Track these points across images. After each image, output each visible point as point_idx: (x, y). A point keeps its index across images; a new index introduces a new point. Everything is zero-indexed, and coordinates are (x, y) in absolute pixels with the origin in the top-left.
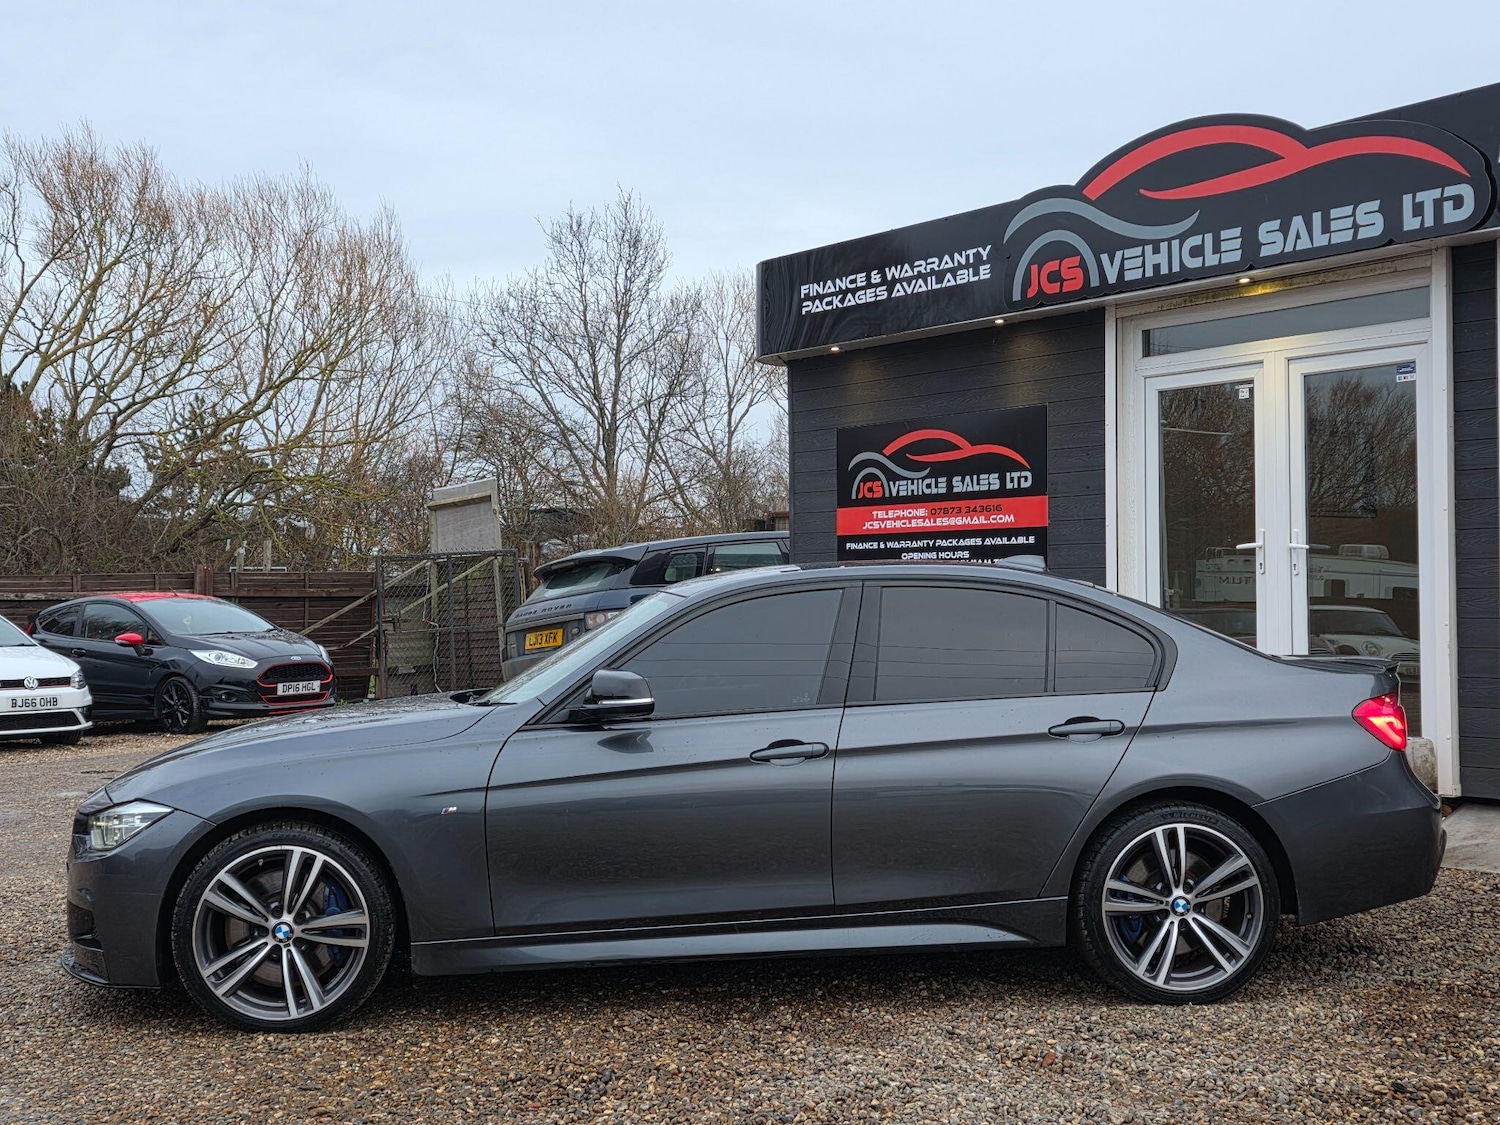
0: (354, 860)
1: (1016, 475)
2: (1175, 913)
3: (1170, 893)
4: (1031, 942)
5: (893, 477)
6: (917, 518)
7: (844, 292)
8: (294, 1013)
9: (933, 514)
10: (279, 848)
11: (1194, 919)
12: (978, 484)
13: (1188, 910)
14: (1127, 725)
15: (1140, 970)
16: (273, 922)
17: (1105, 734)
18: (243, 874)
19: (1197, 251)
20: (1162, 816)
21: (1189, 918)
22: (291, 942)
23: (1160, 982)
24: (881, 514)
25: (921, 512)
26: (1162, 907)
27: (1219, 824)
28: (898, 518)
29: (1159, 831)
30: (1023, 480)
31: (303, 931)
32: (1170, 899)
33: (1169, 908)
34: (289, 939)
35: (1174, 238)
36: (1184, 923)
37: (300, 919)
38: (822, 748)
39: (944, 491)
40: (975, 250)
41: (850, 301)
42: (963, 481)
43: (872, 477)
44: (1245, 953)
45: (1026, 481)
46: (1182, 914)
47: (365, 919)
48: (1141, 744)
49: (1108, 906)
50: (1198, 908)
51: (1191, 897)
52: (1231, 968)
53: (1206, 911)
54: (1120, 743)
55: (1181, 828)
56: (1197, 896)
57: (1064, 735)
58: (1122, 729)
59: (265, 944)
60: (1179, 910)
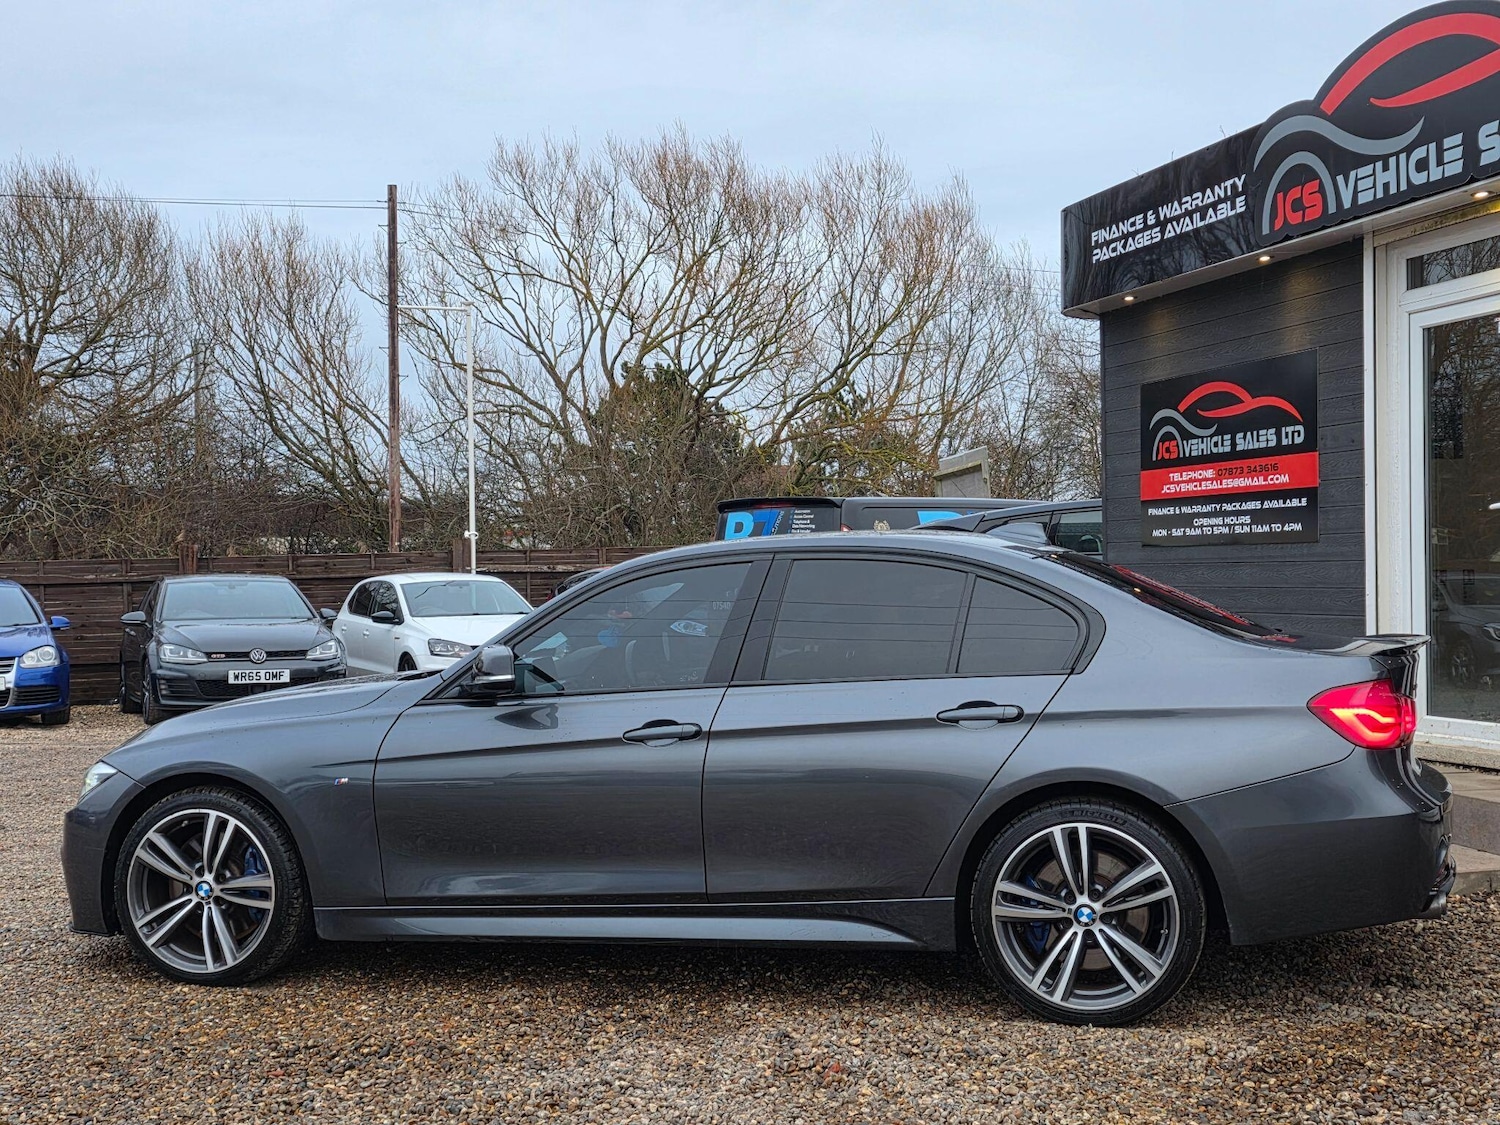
0: (261, 825)
1: (1290, 429)
2: (1079, 922)
3: (1074, 901)
4: (919, 944)
5: (1187, 436)
6: (1206, 479)
7: (1125, 237)
8: (211, 967)
9: (1219, 477)
10: (197, 811)
11: (1101, 931)
12: (1258, 441)
13: (1094, 920)
14: (1026, 711)
15: (1034, 984)
16: (197, 880)
17: (1002, 720)
18: (170, 832)
19: (1422, 166)
20: (1061, 813)
21: (1096, 928)
22: (211, 900)
23: (1057, 998)
24: (1176, 476)
25: (1210, 473)
26: (1065, 915)
27: (1127, 825)
28: (1191, 481)
29: (1057, 831)
30: (1296, 434)
31: (222, 890)
32: (1074, 907)
33: (1072, 917)
34: (209, 897)
35: (1401, 151)
36: (1088, 934)
37: (220, 878)
38: (694, 729)
39: (1228, 449)
40: (1231, 181)
41: (1132, 246)
42: (1245, 438)
43: (1169, 437)
44: (1157, 973)
45: (1299, 435)
46: (1086, 924)
47: (270, 883)
48: (1041, 732)
49: (999, 910)
50: (1105, 918)
51: (1097, 906)
52: (1140, 990)
53: (1114, 922)
54: (1016, 731)
55: (1082, 828)
56: (1104, 905)
57: (956, 721)
58: (1020, 716)
59: (190, 901)
60: (1084, 919)
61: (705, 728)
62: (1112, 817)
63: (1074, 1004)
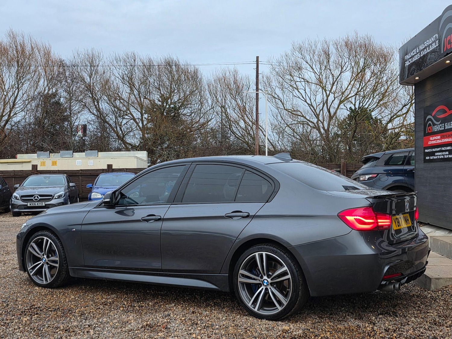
0: (56, 242)
2: (264, 285)
3: (263, 278)
4: (220, 289)
5: (434, 124)
6: (438, 139)
7: (412, 57)
8: (45, 283)
9: (441, 138)
10: (42, 237)
11: (270, 288)
12: (450, 126)
13: (268, 285)
14: (250, 214)
15: (250, 305)
16: (42, 257)
17: (243, 217)
20: (258, 249)
21: (268, 287)
23: (256, 310)
24: (431, 139)
25: (439, 137)
26: (260, 282)
27: (277, 253)
28: (435, 140)
29: (257, 254)
31: (48, 260)
32: (262, 280)
33: (262, 283)
34: (45, 262)
36: (266, 289)
37: (47, 257)
38: (159, 217)
39: (443, 129)
40: (435, 36)
41: (414, 60)
42: (447, 125)
43: (430, 125)
44: (285, 304)
46: (266, 286)
47: (58, 259)
48: (255, 222)
49: (240, 279)
50: (272, 284)
51: (269, 280)
52: (280, 309)
53: (275, 286)
54: (247, 221)
55: (264, 253)
56: (271, 280)
57: (231, 217)
58: (248, 216)
59: (41, 263)
60: (265, 284)
61: (162, 217)
62: (273, 250)
63: (262, 312)
